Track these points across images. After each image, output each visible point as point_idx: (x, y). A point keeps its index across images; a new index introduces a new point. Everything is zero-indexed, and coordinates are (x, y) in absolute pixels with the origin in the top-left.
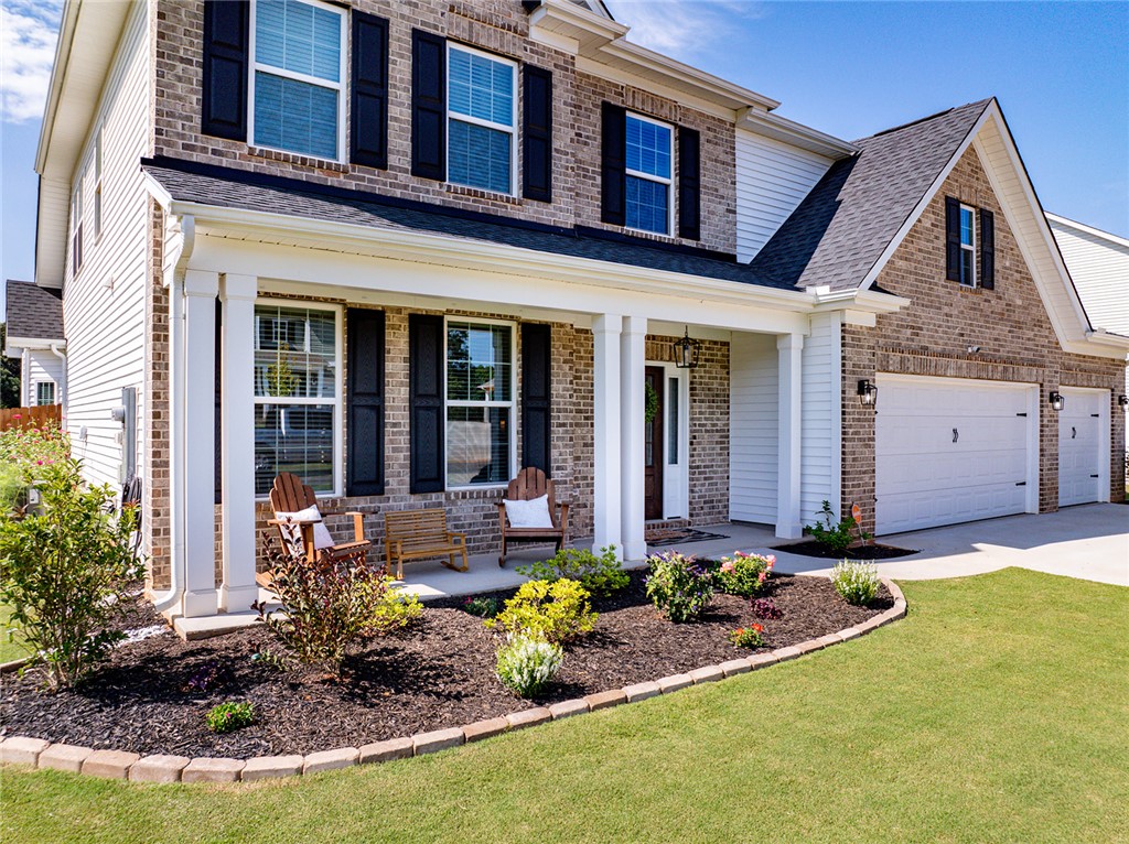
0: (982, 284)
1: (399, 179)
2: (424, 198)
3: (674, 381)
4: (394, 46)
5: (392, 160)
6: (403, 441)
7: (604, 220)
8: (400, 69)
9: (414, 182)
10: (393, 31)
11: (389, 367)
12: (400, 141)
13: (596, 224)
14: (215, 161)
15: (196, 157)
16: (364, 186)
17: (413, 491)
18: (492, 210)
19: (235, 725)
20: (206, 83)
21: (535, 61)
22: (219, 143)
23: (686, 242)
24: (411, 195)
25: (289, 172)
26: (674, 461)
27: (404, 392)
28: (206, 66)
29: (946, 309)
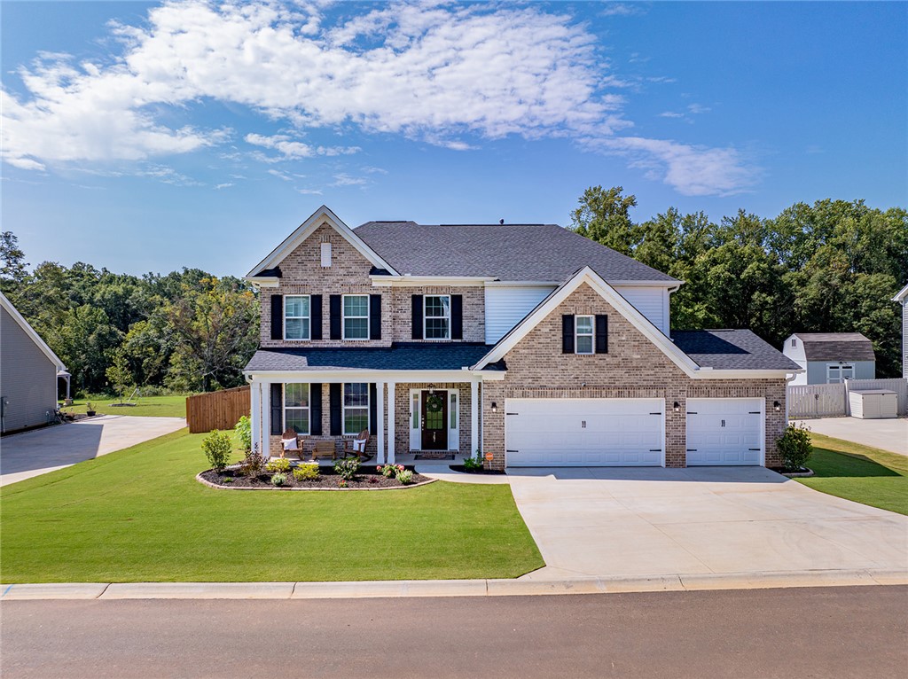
0: (597, 352)
1: (326, 342)
2: (334, 346)
3: (454, 396)
4: (324, 302)
5: (324, 336)
6: (328, 420)
7: (413, 338)
8: (326, 308)
9: (332, 341)
10: (323, 298)
11: (323, 398)
12: (326, 330)
13: (410, 340)
14: (275, 346)
15: (270, 346)
16: (315, 346)
17: (332, 434)
18: (358, 346)
19: (228, 482)
20: (272, 327)
21: (375, 293)
22: (275, 341)
23: (454, 341)
24: (330, 346)
25: (294, 346)
26: (454, 427)
27: (328, 405)
28: (272, 322)
29: (563, 367)
